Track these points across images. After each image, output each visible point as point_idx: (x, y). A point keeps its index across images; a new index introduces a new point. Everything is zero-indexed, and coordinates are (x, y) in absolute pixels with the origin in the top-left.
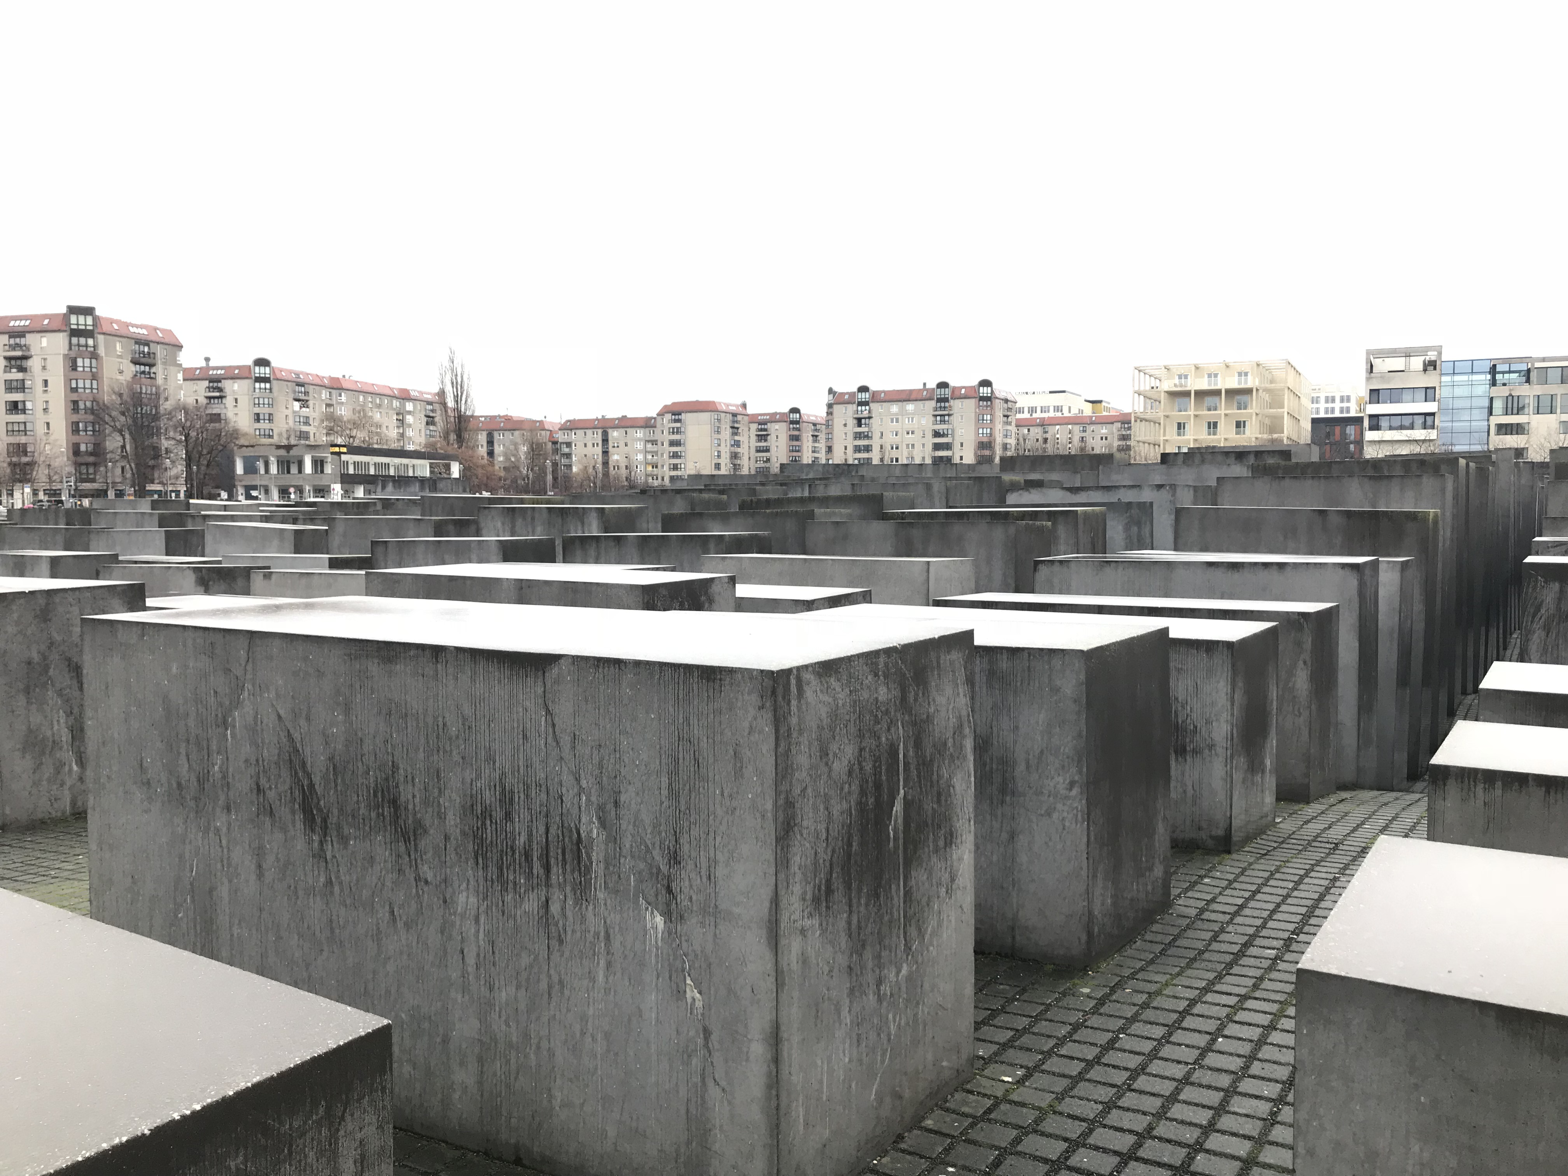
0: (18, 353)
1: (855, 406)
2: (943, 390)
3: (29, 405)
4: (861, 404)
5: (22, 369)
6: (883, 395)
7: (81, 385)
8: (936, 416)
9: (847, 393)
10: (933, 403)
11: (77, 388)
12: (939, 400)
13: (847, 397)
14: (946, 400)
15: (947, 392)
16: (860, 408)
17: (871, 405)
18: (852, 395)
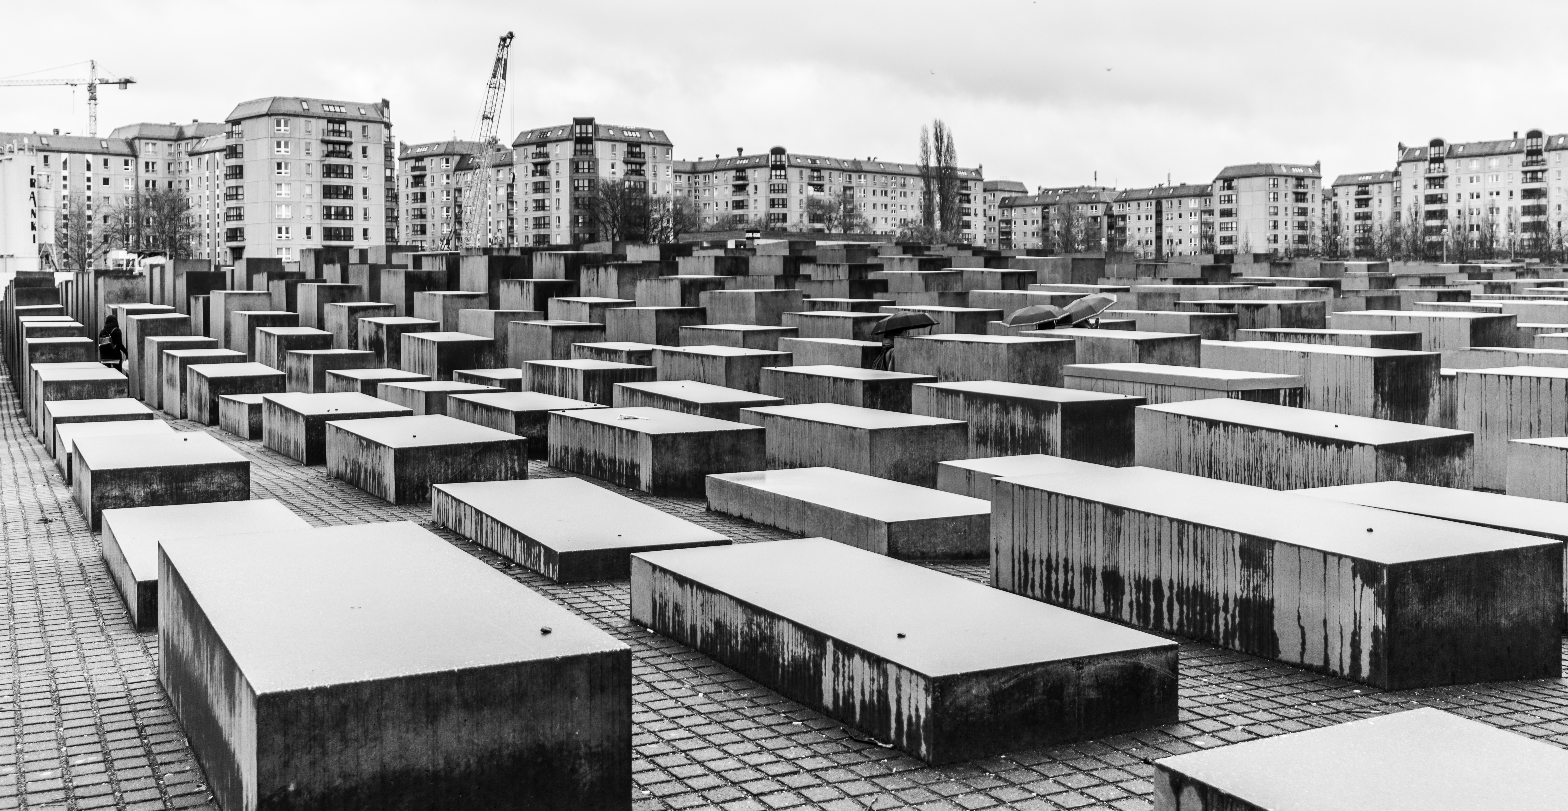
0: (541, 160)
1: (1427, 164)
2: (1534, 140)
3: (547, 203)
4: (1433, 161)
5: (544, 173)
6: (1461, 149)
7: (581, 184)
8: (1525, 173)
9: (1419, 149)
10: (1522, 157)
11: (578, 187)
12: (1530, 153)
13: (1417, 153)
14: (1538, 152)
15: (1543, 142)
16: (1432, 166)
17: (1446, 161)
18: (1423, 150)
